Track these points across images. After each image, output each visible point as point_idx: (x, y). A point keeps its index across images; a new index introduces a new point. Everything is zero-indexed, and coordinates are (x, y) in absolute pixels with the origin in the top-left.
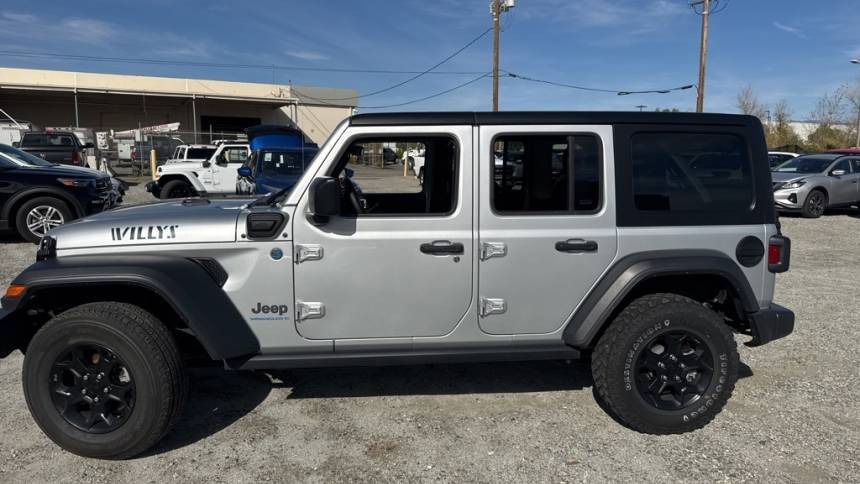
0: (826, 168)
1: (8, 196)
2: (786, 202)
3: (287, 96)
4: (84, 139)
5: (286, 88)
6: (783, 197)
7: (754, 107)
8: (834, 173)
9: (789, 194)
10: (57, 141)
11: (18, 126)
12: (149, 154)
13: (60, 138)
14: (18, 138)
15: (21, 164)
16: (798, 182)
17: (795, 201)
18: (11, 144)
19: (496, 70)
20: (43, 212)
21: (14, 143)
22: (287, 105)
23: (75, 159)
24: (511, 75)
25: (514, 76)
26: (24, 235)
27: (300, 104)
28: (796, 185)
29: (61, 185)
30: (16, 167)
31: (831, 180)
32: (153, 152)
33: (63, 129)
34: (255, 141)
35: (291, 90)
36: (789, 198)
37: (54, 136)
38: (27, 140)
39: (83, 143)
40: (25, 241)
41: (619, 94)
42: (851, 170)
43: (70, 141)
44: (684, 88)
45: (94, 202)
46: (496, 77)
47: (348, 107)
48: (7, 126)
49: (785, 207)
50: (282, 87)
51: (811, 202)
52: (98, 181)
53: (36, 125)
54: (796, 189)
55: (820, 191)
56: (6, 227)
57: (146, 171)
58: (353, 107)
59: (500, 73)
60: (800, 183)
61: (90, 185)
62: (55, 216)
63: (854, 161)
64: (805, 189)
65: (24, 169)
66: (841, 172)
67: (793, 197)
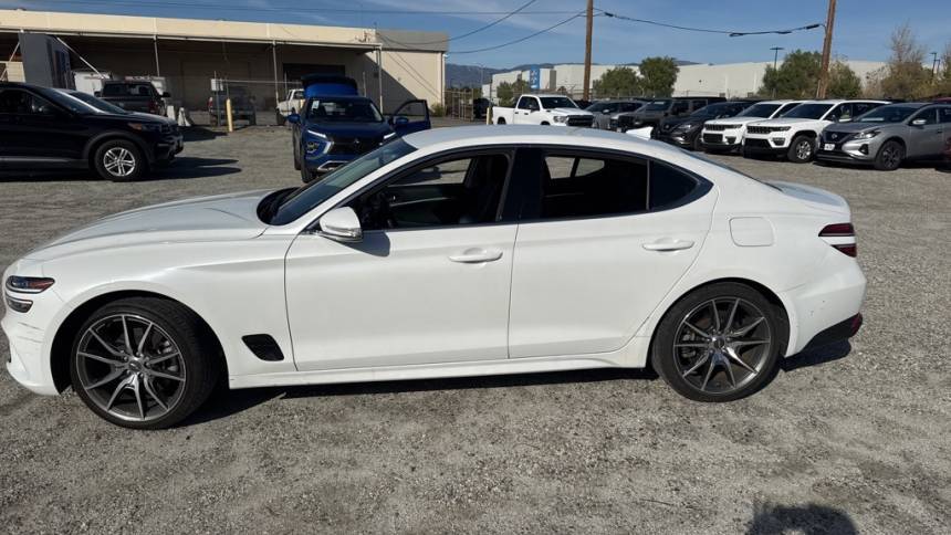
0: (906, 117)
1: (87, 139)
2: (858, 153)
3: (372, 40)
4: (162, 89)
5: (372, 32)
6: (854, 149)
7: (910, 49)
8: (915, 122)
9: (860, 145)
10: (136, 91)
11: (99, 75)
12: (225, 103)
13: (138, 87)
14: (99, 88)
15: (98, 111)
16: (872, 132)
17: (866, 153)
18: (92, 94)
19: (591, 9)
20: (117, 153)
21: (96, 93)
22: (371, 50)
23: (152, 108)
24: (607, 14)
25: (611, 15)
26: (101, 173)
27: (384, 49)
28: (869, 136)
29: (131, 129)
30: (93, 113)
31: (911, 130)
32: (228, 102)
33: (142, 78)
34: (309, 88)
35: (377, 34)
36: (860, 150)
37: (133, 85)
38: (109, 89)
39: (161, 93)
40: (103, 179)
41: (731, 35)
42: (938, 119)
43: (147, 90)
44: (808, 28)
45: (160, 145)
46: (590, 17)
47: (437, 52)
48: (89, 75)
49: (856, 158)
50: (367, 31)
51: (885, 153)
52: (163, 126)
53: (117, 73)
54: (869, 140)
55: (895, 142)
56: (87, 167)
57: (222, 121)
58: (443, 52)
59: (595, 12)
60: (874, 133)
61: (157, 130)
62: (128, 158)
63: (942, 110)
64: (879, 139)
65: (100, 115)
66: (922, 122)
67: (864, 148)
